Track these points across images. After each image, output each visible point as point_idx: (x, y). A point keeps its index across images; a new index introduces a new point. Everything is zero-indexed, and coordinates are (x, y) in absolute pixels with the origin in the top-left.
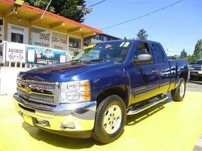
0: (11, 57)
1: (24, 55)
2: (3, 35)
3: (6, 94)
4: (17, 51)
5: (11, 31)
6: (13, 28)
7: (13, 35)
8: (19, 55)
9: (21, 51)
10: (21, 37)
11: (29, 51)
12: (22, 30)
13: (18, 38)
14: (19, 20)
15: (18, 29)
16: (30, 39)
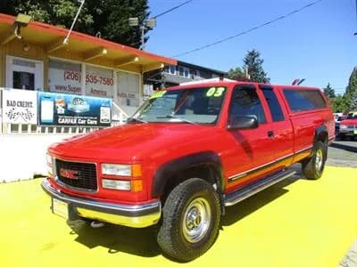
0: (11, 115)
1: (34, 110)
4: (22, 104)
5: (12, 68)
6: (16, 62)
7: (17, 76)
8: (25, 112)
9: (29, 104)
10: (31, 77)
11: (43, 103)
12: (33, 65)
13: (25, 80)
14: (26, 49)
15: (27, 64)
16: (46, 80)
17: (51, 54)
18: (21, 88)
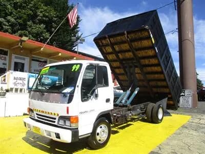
0: (15, 84)
1: (26, 82)
2: (7, 64)
3: (10, 116)
4: (20, 79)
5: (14, 60)
6: (16, 58)
7: (16, 64)
8: (22, 83)
9: (24, 79)
10: (23, 65)
11: (30, 79)
12: (24, 59)
13: (20, 67)
14: (22, 51)
15: (21, 58)
16: (30, 67)
17: (34, 54)
18: (17, 71)
